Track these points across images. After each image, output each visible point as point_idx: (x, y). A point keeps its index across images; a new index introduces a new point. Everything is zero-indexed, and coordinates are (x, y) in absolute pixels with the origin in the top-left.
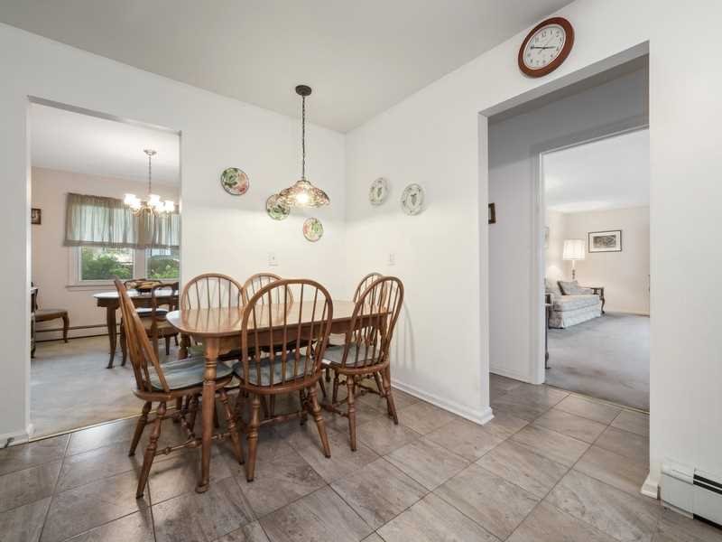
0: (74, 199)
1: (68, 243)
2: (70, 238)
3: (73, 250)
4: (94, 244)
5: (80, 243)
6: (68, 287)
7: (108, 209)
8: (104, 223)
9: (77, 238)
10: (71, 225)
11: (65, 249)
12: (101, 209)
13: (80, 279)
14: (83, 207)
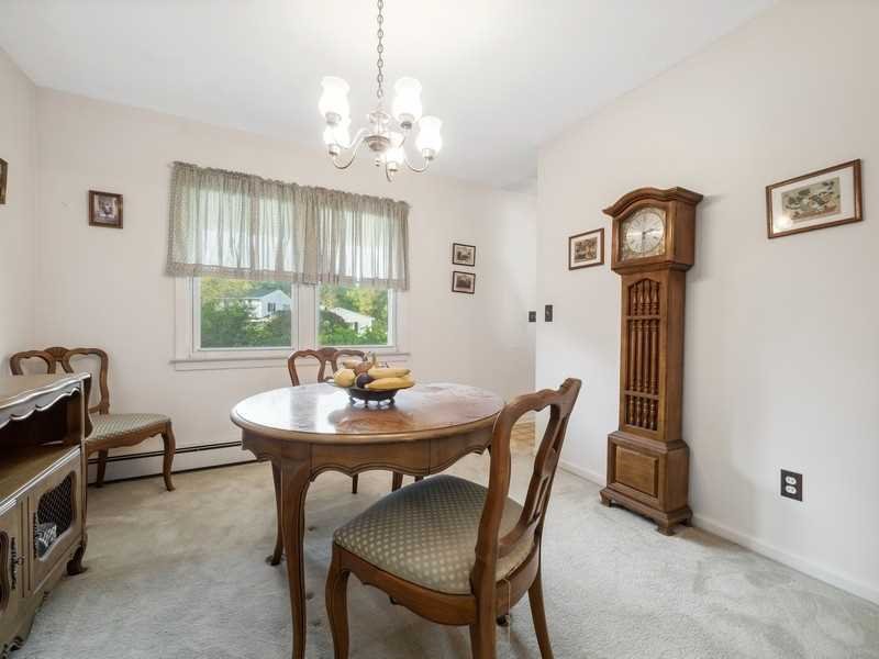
0: (186, 175)
1: (174, 269)
2: (177, 258)
3: (182, 284)
4: (223, 271)
5: (196, 270)
6: (174, 362)
7: (248, 200)
8: (242, 230)
9: (192, 260)
10: (179, 230)
11: (169, 281)
12: (236, 199)
13: (198, 346)
14: (203, 193)
